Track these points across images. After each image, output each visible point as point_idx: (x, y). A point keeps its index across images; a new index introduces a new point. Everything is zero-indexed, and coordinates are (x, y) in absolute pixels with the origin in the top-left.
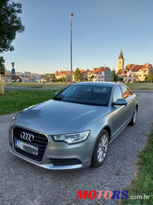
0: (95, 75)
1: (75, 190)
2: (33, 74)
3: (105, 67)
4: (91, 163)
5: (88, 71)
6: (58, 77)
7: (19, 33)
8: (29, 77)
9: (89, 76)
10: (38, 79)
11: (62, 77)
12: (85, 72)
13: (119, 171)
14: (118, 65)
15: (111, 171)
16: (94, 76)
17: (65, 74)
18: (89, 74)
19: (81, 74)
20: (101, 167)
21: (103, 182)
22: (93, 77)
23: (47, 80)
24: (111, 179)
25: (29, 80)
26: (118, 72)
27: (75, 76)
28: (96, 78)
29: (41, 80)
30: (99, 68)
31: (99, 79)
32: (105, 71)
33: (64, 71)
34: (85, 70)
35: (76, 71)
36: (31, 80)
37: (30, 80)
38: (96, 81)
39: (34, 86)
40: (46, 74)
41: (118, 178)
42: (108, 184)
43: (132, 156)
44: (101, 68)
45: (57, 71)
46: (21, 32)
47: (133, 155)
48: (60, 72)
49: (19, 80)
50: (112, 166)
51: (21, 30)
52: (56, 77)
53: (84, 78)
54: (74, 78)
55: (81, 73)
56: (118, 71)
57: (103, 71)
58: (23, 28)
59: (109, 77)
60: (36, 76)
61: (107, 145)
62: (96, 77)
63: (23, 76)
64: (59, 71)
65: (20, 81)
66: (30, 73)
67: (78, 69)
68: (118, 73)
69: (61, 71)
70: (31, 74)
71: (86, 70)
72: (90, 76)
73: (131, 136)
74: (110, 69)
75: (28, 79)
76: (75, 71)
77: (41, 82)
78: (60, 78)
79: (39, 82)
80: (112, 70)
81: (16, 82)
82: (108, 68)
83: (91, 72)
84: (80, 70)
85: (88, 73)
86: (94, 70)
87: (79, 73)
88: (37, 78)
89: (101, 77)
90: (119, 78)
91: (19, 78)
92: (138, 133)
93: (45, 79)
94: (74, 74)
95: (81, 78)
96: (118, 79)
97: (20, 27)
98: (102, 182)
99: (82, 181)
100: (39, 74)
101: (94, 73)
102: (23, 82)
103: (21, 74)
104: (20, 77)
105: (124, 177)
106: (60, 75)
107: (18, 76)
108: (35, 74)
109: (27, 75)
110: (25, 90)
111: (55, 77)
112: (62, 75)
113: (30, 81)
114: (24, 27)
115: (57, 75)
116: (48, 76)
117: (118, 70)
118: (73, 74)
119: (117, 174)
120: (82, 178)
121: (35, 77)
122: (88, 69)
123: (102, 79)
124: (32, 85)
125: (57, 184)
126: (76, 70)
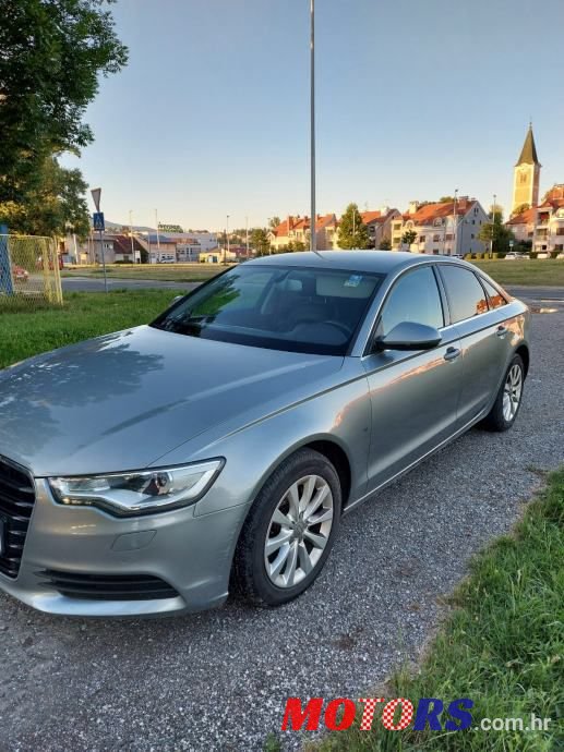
0: (418, 230)
1: (136, 702)
2: (191, 231)
3: (459, 196)
4: (227, 593)
5: (392, 213)
6: (277, 242)
7: (109, 74)
8: (175, 243)
9: (397, 234)
10: (208, 250)
11: (293, 238)
12: (382, 220)
13: (360, 630)
14: (515, 188)
15: (326, 629)
16: (415, 234)
17: (305, 227)
18: (398, 227)
19: (365, 228)
20: (293, 607)
21: (269, 673)
22: (409, 238)
23: (237, 254)
24: (307, 665)
25: (174, 256)
26: (514, 216)
27: (340, 236)
28: (423, 243)
29: (217, 255)
30: (437, 200)
31: (437, 246)
32: (461, 213)
33: (302, 217)
34: (379, 213)
35: (348, 217)
36: (181, 256)
37: (177, 255)
38: (423, 252)
39: (184, 277)
40: (238, 232)
41: (340, 661)
42: (286, 685)
43: (445, 563)
44: (444, 200)
45: (277, 220)
46: (114, 71)
47: (452, 558)
48: (285, 222)
49: (138, 255)
50: (342, 603)
51: (113, 62)
52: (272, 243)
53: (378, 244)
54: (338, 243)
55: (365, 222)
56: (514, 213)
57: (451, 212)
58: (121, 54)
59: (476, 235)
60: (199, 241)
61: (329, 515)
62: (422, 239)
63: (153, 241)
64: (283, 218)
65: (145, 258)
66: (177, 229)
67: (353, 208)
68: (513, 222)
69: (291, 218)
70: (181, 232)
71: (384, 213)
72: (400, 236)
73: (476, 477)
74: (478, 204)
75: (172, 251)
76: (343, 217)
77: (215, 260)
78: (287, 243)
79: (211, 260)
80: (487, 210)
81: (131, 262)
82: (473, 202)
83: (406, 218)
84: (361, 210)
85: (394, 222)
86: (418, 209)
87: (358, 223)
88: (203, 247)
89: (441, 237)
90: (515, 241)
91: (138, 247)
92: (513, 466)
93: (231, 250)
94: (338, 228)
95: (364, 243)
96: (511, 245)
97: (108, 53)
98: (265, 673)
99: (184, 662)
100: (211, 232)
101: (416, 224)
102: (154, 260)
103: (145, 233)
104: (144, 245)
105: (372, 657)
106: (285, 234)
107: (136, 242)
108: (199, 232)
109: (167, 235)
110: (142, 292)
111: (266, 243)
112: (292, 232)
113: (178, 259)
114: (125, 48)
115: (276, 233)
116: (244, 240)
117: (513, 209)
118: (336, 227)
119: (346, 643)
120: (192, 649)
121: (196, 242)
122: (392, 207)
123: (447, 245)
124: (178, 274)
125: (79, 670)
126: (345, 212)
